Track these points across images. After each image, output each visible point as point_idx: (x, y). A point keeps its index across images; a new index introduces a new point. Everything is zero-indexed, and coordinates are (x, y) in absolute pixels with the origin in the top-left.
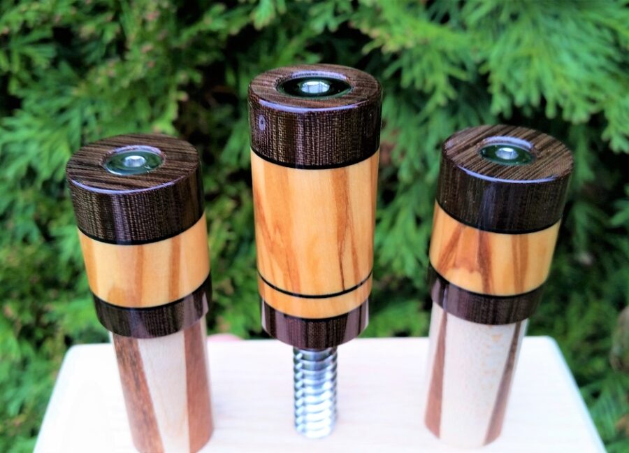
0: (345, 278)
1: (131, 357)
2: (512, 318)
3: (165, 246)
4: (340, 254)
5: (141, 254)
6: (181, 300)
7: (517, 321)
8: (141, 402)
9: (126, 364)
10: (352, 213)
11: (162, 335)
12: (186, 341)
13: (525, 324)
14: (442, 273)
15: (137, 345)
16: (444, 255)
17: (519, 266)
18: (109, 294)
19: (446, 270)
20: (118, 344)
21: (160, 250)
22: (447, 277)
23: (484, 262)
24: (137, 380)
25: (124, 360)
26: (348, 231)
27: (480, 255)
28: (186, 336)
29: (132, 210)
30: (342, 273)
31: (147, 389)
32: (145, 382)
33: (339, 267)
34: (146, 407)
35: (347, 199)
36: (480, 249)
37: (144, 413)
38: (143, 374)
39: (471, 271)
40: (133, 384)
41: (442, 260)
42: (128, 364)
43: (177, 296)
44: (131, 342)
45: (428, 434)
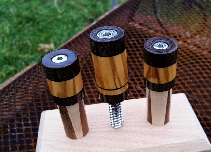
0: (116, 85)
1: (65, 111)
2: (166, 89)
3: (71, 81)
4: (114, 79)
5: (65, 84)
6: (77, 94)
7: (169, 90)
8: (68, 123)
9: (63, 113)
10: (116, 68)
11: (73, 105)
12: (79, 105)
13: (171, 90)
14: (147, 79)
15: (66, 108)
16: (147, 74)
17: (166, 75)
18: (57, 95)
19: (148, 78)
20: (60, 108)
21: (70, 82)
22: (149, 80)
23: (157, 76)
24: (67, 117)
25: (62, 112)
26: (116, 73)
27: (156, 74)
28: (79, 104)
29: (62, 72)
30: (115, 84)
31: (70, 119)
32: (69, 117)
33: (114, 82)
34: (70, 125)
35: (114, 64)
36: (156, 72)
37: (70, 126)
38: (68, 115)
39: (154, 78)
40: (65, 118)
41: (147, 76)
42: (64, 113)
43: (76, 94)
44: (64, 107)
45: (149, 124)
